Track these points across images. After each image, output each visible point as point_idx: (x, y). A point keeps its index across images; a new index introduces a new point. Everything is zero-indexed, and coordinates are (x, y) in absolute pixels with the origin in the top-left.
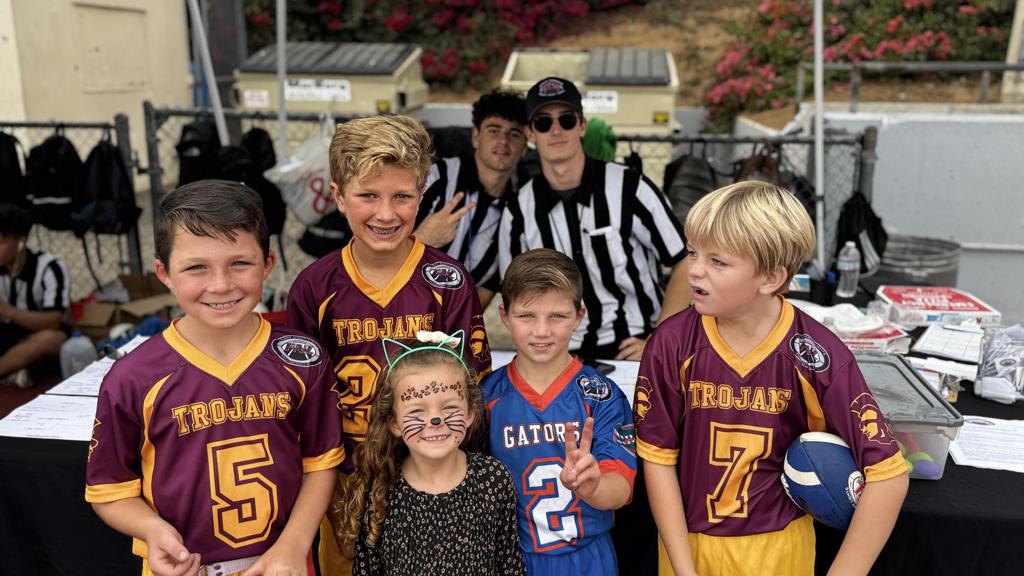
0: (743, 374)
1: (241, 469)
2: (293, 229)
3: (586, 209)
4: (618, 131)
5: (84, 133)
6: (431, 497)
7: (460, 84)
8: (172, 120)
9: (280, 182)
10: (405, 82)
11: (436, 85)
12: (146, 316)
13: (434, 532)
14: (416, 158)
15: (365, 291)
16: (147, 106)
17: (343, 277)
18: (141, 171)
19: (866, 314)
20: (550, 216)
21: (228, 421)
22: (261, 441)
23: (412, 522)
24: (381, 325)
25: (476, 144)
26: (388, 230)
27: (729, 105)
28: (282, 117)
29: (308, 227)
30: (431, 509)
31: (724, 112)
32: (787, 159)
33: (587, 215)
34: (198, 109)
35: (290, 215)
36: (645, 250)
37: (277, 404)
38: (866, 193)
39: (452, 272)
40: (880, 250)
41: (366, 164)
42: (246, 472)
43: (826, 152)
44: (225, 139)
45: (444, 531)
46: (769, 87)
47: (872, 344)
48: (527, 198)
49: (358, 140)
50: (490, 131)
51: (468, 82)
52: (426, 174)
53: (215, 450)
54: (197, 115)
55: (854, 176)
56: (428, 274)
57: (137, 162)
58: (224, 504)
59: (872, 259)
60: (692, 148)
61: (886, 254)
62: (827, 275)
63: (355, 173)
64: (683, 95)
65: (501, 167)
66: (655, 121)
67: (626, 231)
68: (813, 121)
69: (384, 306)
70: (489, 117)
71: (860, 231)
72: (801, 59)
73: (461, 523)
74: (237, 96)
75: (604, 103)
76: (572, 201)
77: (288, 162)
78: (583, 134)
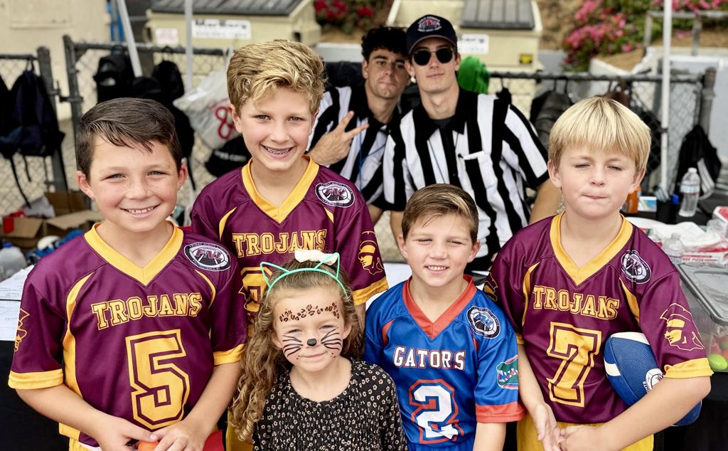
0: (578, 282)
1: (156, 359)
2: (200, 153)
3: (460, 135)
4: (490, 70)
5: (10, 63)
6: (314, 404)
7: (349, 26)
8: (90, 52)
9: (188, 110)
10: (300, 22)
11: (327, 27)
12: (70, 230)
13: (319, 435)
14: (308, 83)
15: (263, 208)
16: (66, 39)
17: (243, 194)
18: (63, 99)
19: (705, 231)
20: (428, 142)
21: (144, 317)
22: (174, 335)
23: (298, 424)
24: (277, 240)
25: (365, 75)
26: (283, 150)
27: (585, 49)
28: (189, 51)
29: (214, 151)
30: (315, 415)
31: (581, 54)
32: (637, 96)
33: (461, 142)
34: (113, 44)
35: (198, 141)
36: (514, 172)
37: (188, 303)
38: (705, 127)
39: (343, 191)
40: (714, 175)
41: (260, 86)
42: (160, 362)
43: (672, 89)
44: (138, 71)
45: (328, 434)
46: (620, 33)
47: (711, 257)
48: (407, 126)
49: (253, 63)
50: (378, 62)
51: (356, 24)
52: (319, 99)
53: (133, 342)
54: (113, 49)
55: (695, 111)
56: (321, 193)
57: (59, 91)
58: (142, 391)
59: (708, 184)
60: (555, 84)
61: (720, 180)
62: (671, 197)
63: (250, 95)
64: (545, 39)
65: (388, 95)
66: (521, 62)
67: (496, 156)
68: (660, 63)
69: (280, 222)
70: (376, 50)
71: (699, 160)
72: (648, 9)
73: (343, 428)
74: (149, 33)
75: (477, 44)
76: (448, 128)
77: (195, 93)
78: (457, 68)
